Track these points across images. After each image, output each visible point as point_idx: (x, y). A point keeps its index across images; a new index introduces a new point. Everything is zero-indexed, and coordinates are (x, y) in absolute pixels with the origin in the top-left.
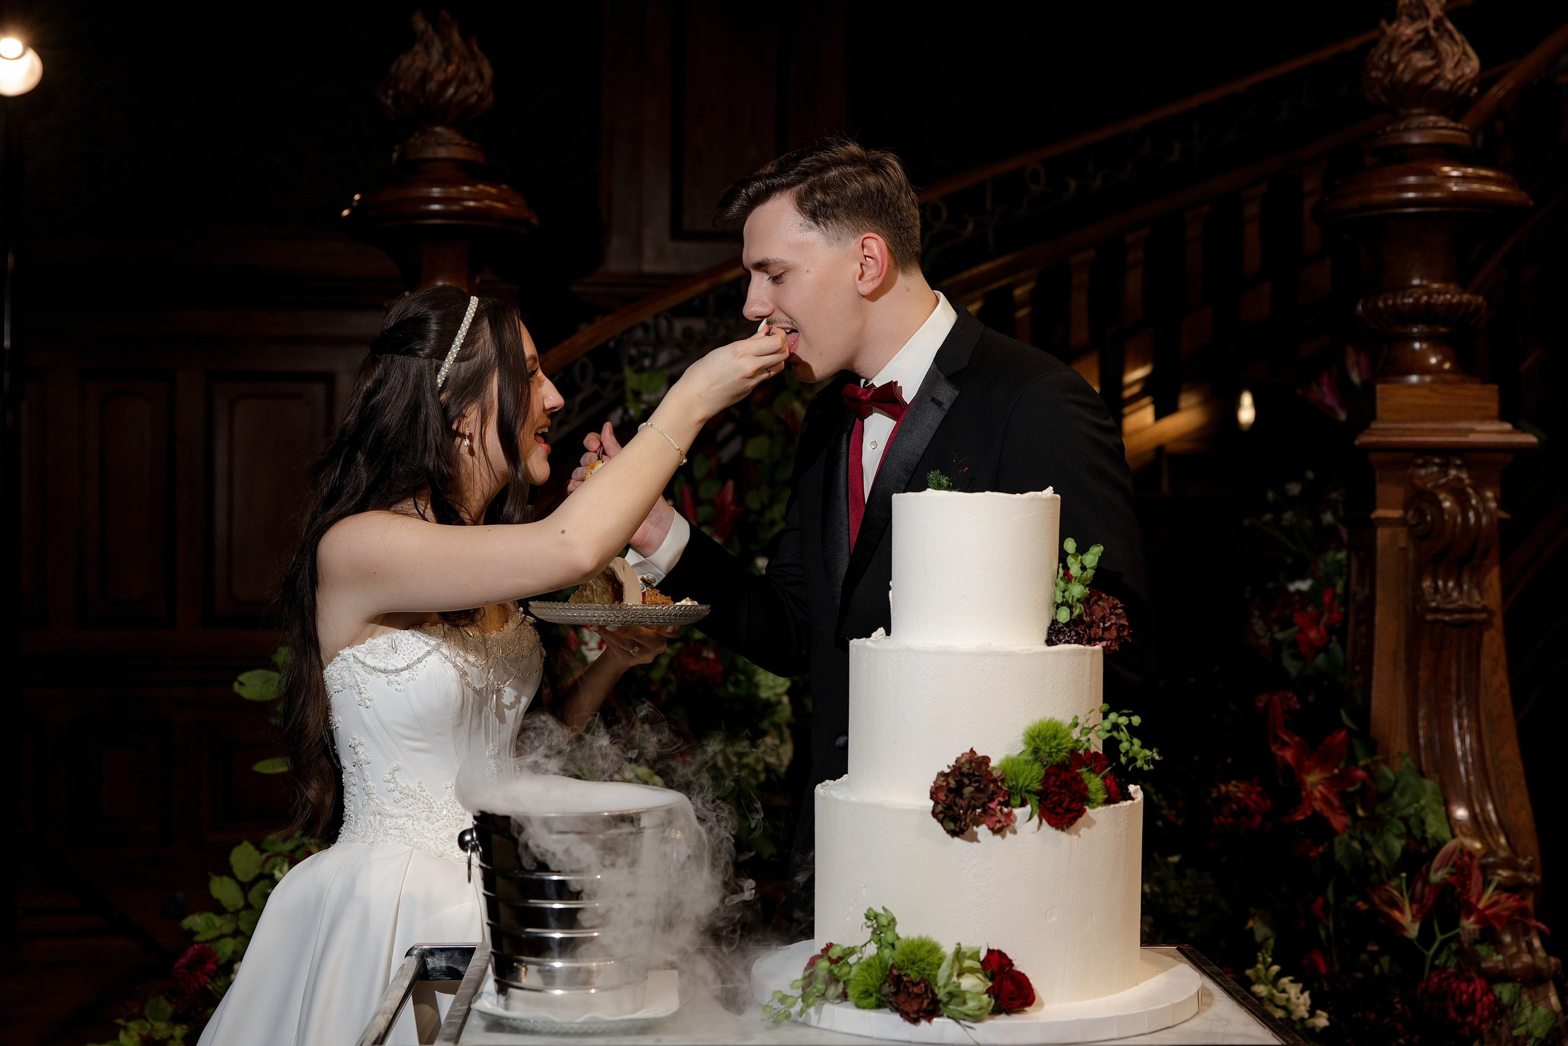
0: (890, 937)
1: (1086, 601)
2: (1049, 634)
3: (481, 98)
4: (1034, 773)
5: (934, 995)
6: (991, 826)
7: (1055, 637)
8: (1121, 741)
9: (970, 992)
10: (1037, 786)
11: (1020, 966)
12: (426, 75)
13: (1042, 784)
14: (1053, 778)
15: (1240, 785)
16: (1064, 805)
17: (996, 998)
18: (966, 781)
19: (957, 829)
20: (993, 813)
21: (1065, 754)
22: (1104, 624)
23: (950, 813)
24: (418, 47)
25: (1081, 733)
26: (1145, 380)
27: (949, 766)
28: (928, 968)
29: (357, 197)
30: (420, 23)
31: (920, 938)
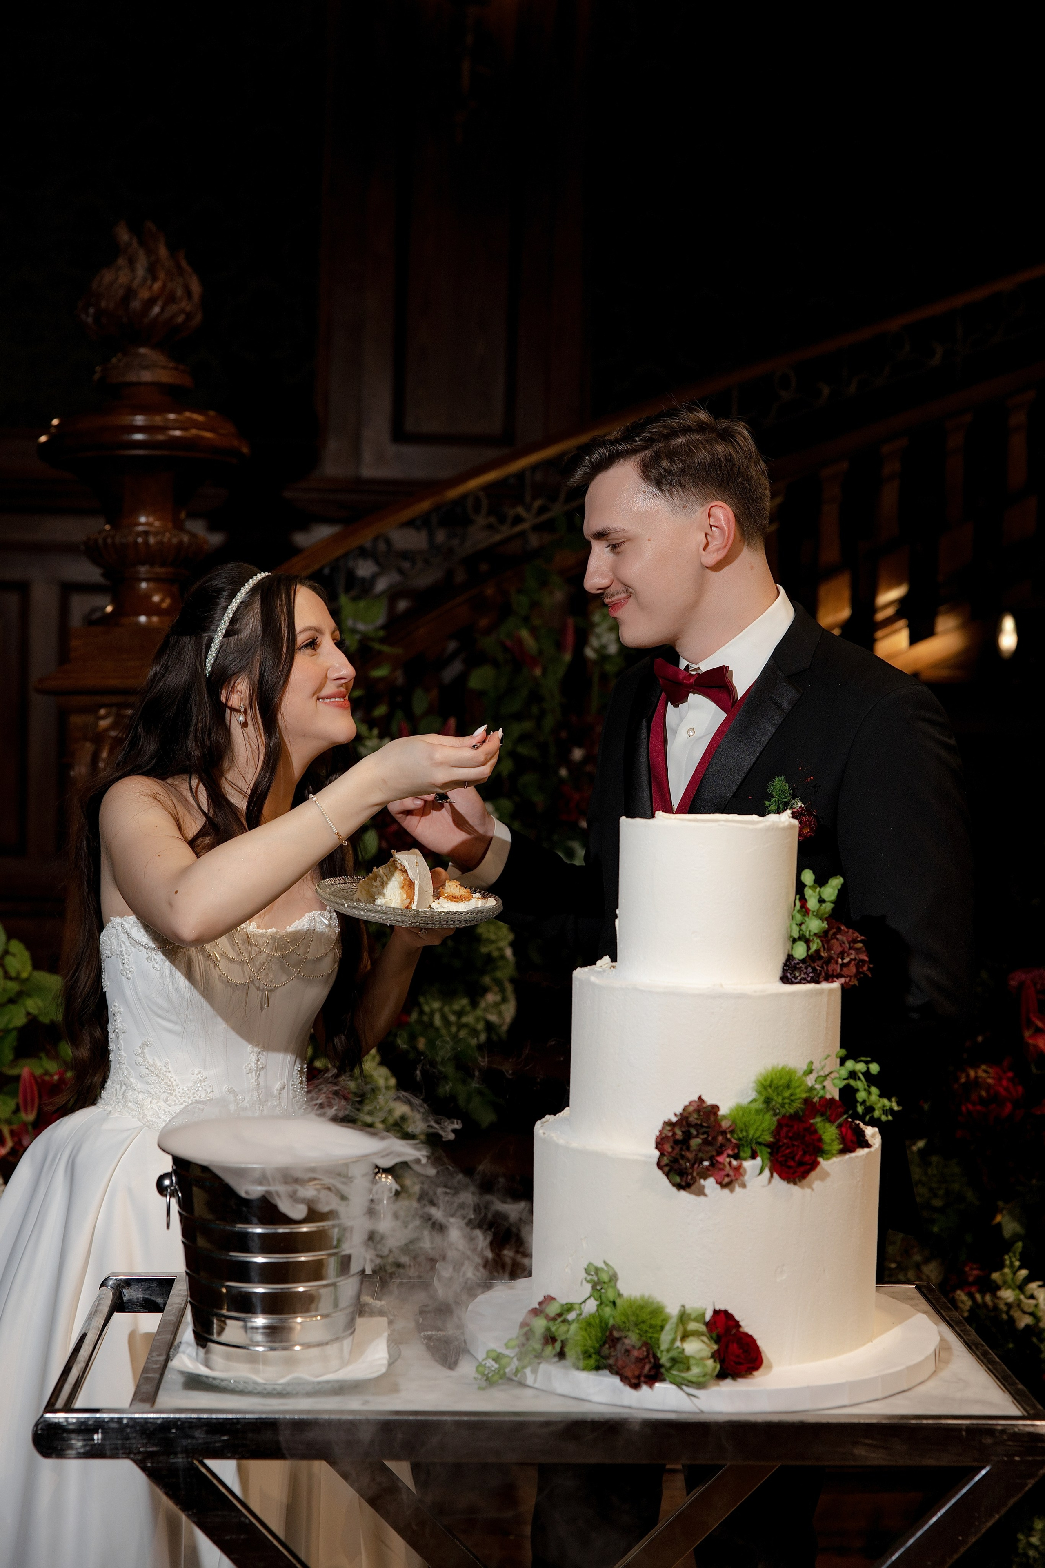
0: (611, 1295)
1: (824, 936)
2: (784, 971)
3: (189, 316)
4: (765, 1125)
5: (656, 1359)
6: (719, 1180)
7: (791, 974)
8: (857, 1090)
9: (693, 1358)
10: (769, 1138)
11: (747, 1327)
12: (130, 293)
13: (774, 1136)
14: (785, 1129)
15: (990, 1070)
16: (797, 1158)
17: (722, 1362)
18: (694, 1132)
19: (683, 1183)
20: (721, 1166)
21: (799, 1105)
22: (843, 959)
23: (676, 1166)
24: (121, 261)
25: (816, 1081)
26: (902, 602)
27: (675, 1115)
28: (651, 1330)
29: (55, 422)
30: (124, 235)
31: (642, 1298)
